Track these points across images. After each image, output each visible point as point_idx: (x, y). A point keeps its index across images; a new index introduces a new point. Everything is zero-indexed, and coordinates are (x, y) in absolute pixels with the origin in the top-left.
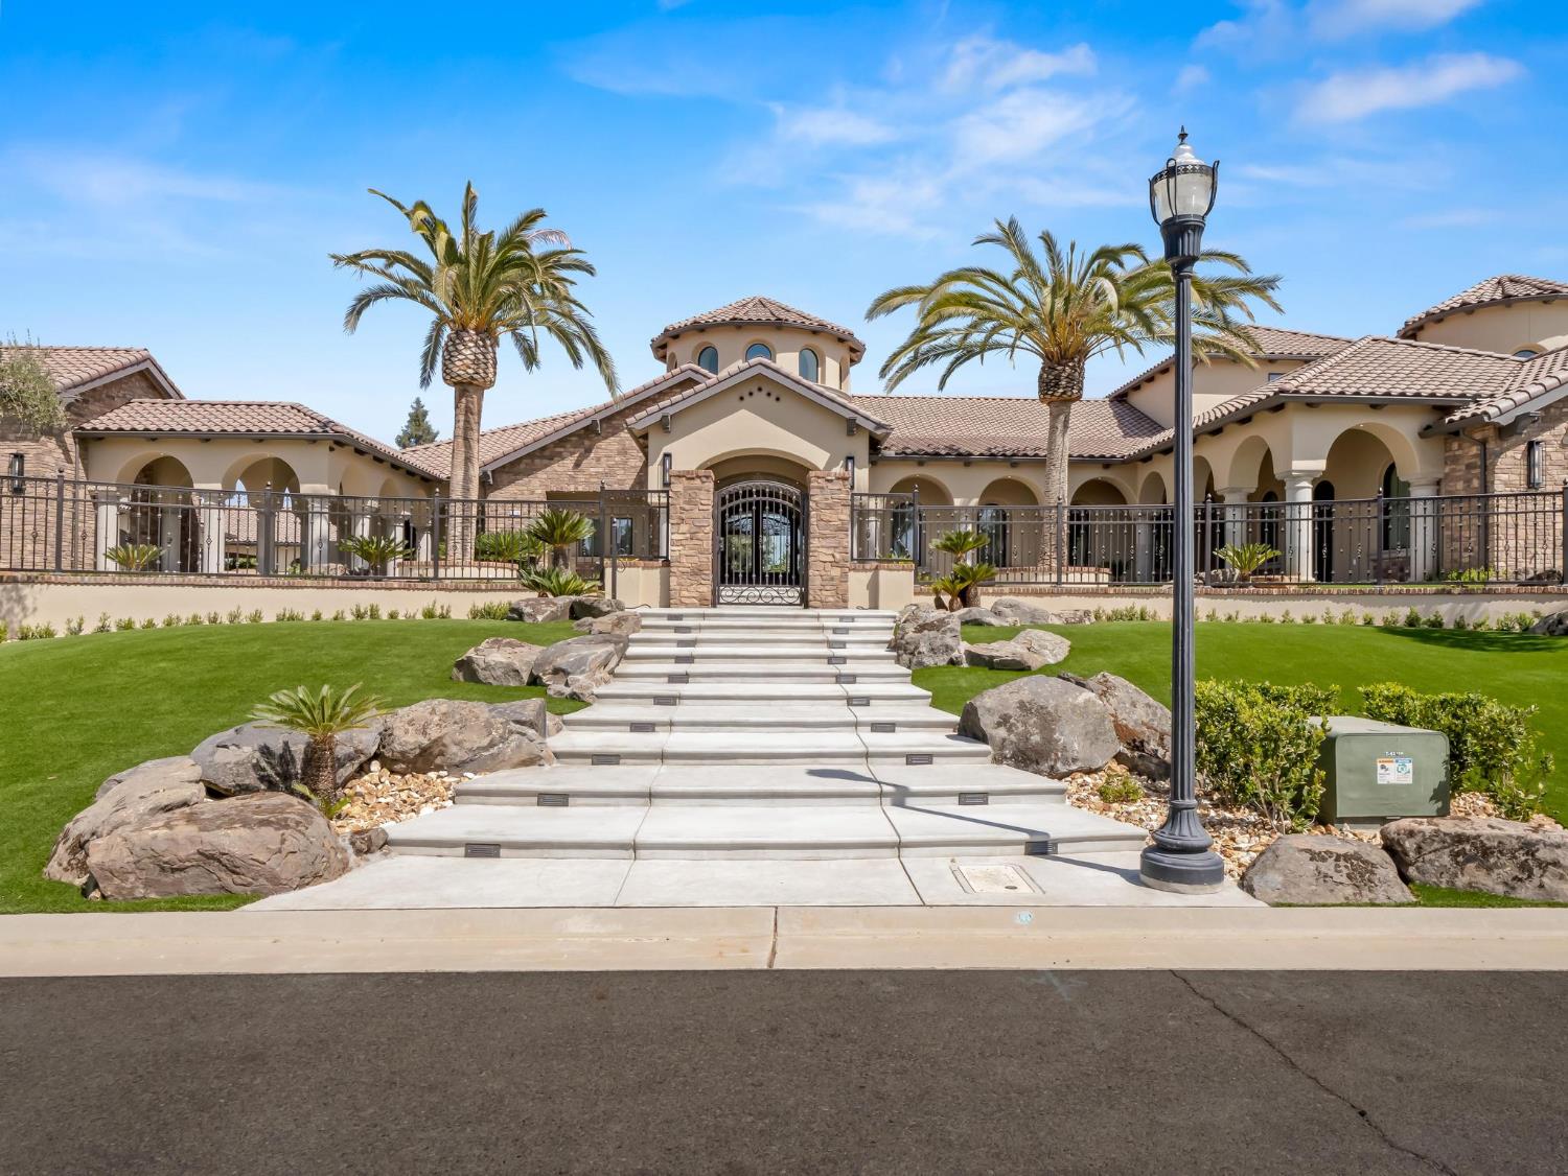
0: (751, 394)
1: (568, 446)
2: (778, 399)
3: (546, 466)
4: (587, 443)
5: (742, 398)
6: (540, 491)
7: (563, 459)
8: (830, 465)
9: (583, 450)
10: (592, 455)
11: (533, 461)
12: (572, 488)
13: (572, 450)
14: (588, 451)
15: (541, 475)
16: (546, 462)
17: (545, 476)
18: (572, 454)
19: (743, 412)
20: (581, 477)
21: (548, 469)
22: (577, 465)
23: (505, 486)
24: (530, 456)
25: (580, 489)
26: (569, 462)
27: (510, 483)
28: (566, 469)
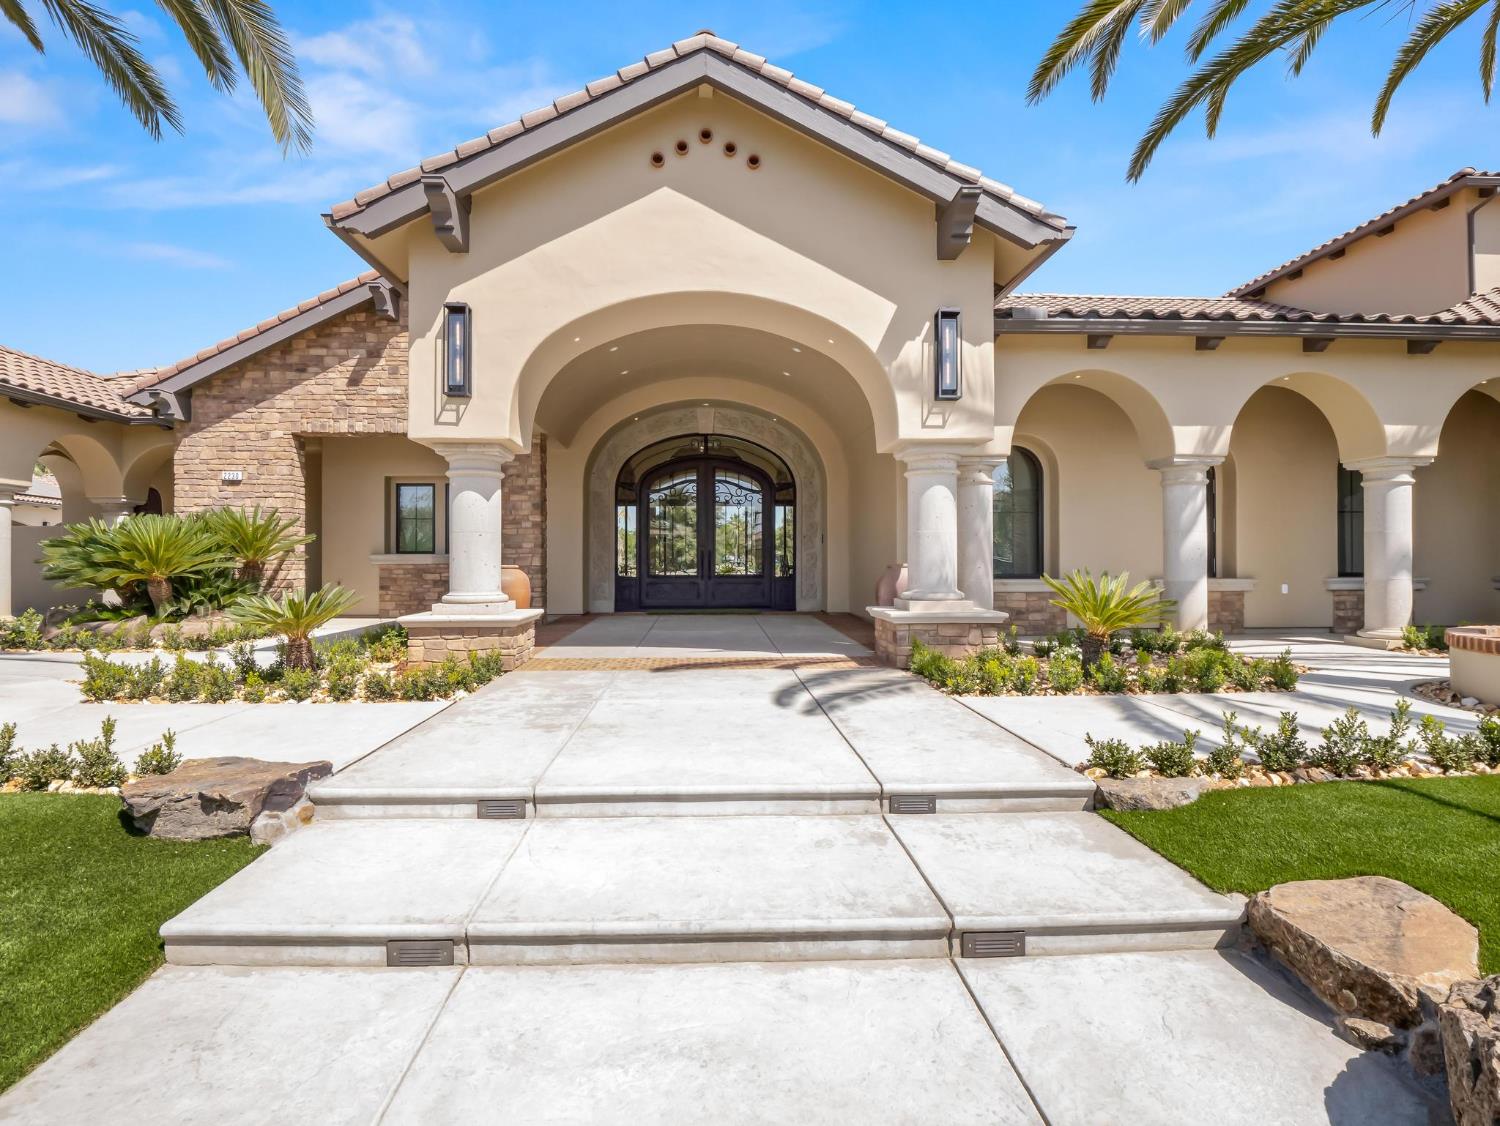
0: (682, 147)
1: (335, 344)
2: (754, 161)
3: (292, 384)
4: (371, 337)
5: (658, 159)
6: (280, 433)
7: (325, 369)
8: (896, 336)
9: (363, 352)
10: (382, 362)
11: (266, 374)
12: (343, 427)
13: (342, 352)
14: (375, 354)
15: (283, 401)
16: (291, 375)
17: (290, 404)
18: (342, 359)
19: (665, 195)
20: (360, 405)
21: (296, 390)
22: (354, 381)
23: (210, 423)
24: (255, 360)
25: (359, 427)
26: (338, 376)
27: (221, 418)
28: (331, 389)
